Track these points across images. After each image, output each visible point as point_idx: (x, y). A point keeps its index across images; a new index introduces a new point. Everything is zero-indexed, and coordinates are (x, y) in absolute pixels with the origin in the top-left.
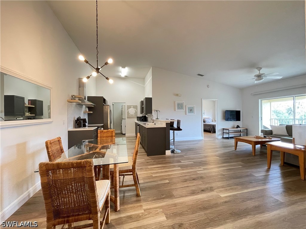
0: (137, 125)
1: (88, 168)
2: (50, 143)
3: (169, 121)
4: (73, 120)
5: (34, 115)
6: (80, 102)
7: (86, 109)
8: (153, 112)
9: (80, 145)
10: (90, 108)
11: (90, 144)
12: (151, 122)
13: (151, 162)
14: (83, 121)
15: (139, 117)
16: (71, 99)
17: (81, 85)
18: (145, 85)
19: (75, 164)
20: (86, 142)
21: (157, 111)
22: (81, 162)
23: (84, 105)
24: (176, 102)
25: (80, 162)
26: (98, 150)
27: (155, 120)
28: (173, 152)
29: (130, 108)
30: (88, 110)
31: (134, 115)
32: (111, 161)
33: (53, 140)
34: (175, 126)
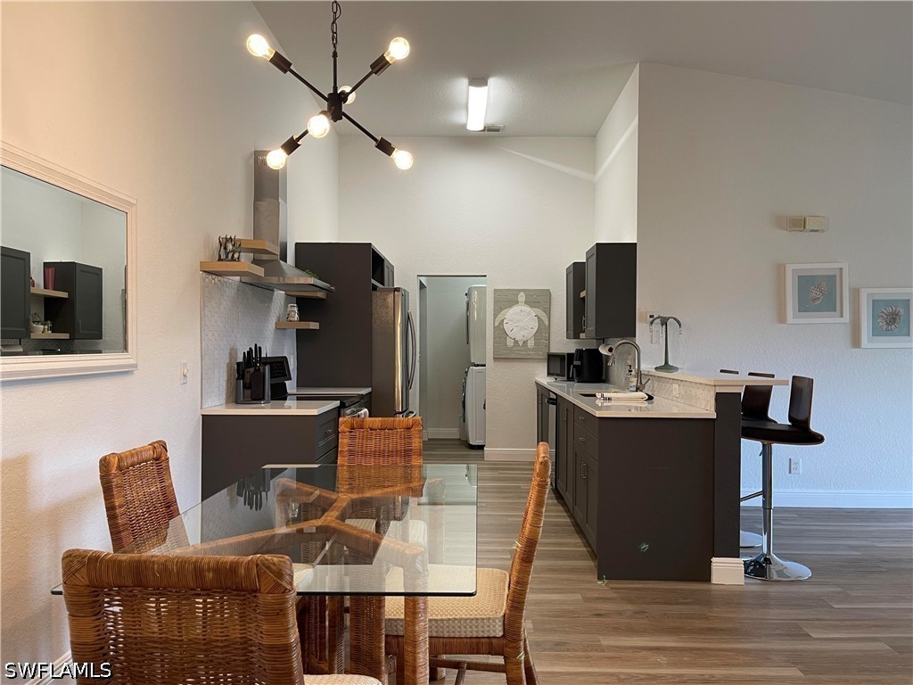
0: (546, 399)
1: (265, 598)
2: (119, 468)
3: (737, 384)
4: (227, 361)
5: (66, 336)
6: (260, 271)
7: (286, 307)
8: (641, 327)
9: (257, 492)
10: (307, 305)
11: (307, 488)
12: (625, 388)
13: (620, 613)
14: (271, 370)
15: (560, 357)
16: (220, 259)
17: (266, 187)
18: (600, 173)
19: (209, 570)
20: (286, 476)
21: (664, 322)
22: (237, 563)
23: (282, 287)
24: (789, 269)
25: (232, 563)
26: (330, 518)
27: (649, 376)
28: (758, 568)
29: (511, 306)
30: (300, 314)
31: (531, 344)
32: (394, 581)
33: (132, 456)
34: (779, 412)
